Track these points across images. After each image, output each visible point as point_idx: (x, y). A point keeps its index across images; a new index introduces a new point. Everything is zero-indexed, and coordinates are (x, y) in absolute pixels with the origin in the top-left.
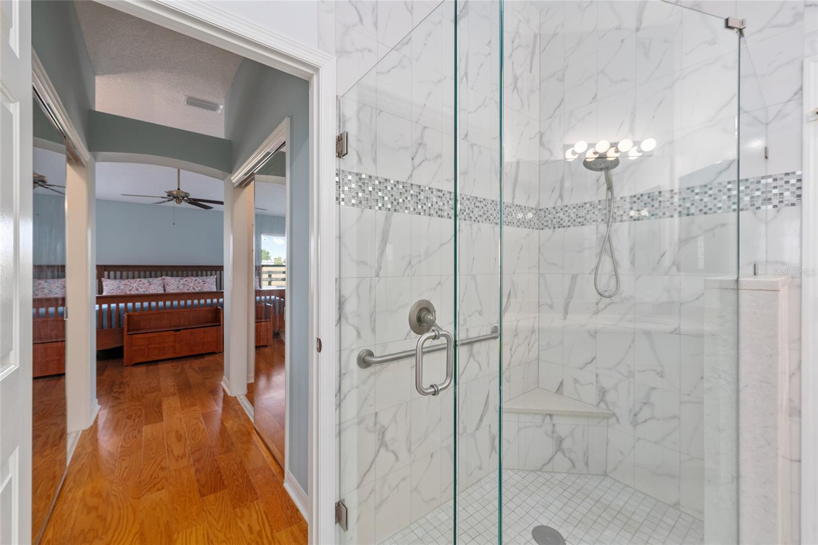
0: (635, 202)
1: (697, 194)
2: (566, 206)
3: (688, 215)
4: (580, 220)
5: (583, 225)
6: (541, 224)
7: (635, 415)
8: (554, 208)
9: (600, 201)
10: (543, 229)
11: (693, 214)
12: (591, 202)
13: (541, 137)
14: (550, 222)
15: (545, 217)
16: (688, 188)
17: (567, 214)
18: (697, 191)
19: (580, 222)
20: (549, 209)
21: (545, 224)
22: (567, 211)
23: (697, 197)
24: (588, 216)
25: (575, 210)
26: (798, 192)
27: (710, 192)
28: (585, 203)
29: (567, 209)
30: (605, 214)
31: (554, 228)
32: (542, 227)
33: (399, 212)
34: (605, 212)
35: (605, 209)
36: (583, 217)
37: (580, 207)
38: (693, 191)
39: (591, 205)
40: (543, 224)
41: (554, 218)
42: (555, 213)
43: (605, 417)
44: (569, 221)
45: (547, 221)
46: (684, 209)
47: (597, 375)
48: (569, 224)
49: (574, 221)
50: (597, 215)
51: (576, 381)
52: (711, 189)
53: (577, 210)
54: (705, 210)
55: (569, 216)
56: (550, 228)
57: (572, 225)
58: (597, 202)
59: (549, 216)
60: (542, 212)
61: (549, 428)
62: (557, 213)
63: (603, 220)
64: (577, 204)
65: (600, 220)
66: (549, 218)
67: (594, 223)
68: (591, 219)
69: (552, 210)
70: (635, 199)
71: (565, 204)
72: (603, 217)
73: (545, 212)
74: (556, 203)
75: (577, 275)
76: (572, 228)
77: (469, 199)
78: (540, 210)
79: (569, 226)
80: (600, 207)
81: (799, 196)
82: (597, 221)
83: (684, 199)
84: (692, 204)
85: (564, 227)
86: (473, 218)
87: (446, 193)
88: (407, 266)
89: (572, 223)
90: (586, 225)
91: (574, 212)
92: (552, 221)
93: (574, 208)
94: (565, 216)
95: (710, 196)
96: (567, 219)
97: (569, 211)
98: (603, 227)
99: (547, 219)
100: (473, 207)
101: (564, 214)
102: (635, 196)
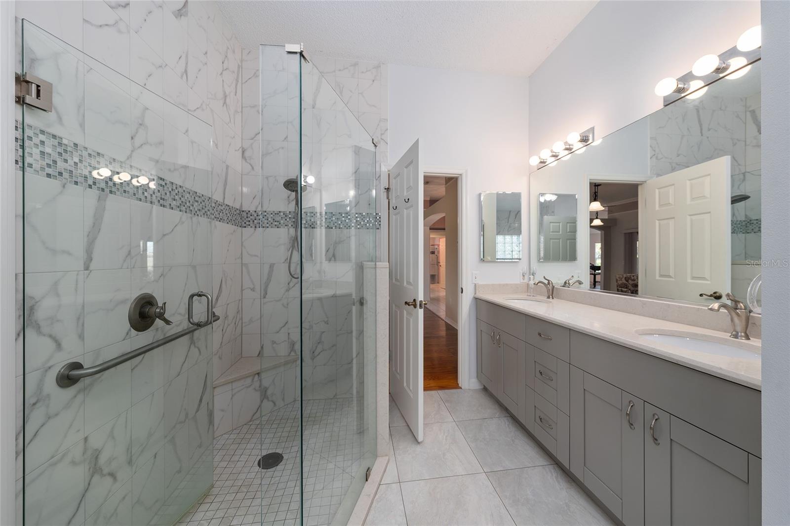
0: (312, 216)
1: (343, 217)
2: (265, 212)
3: (339, 228)
4: (276, 223)
5: (278, 227)
6: (243, 223)
7: (313, 352)
8: (255, 212)
9: (290, 212)
10: (245, 227)
11: (342, 228)
12: (284, 212)
13: (243, 152)
14: (251, 222)
15: (247, 217)
16: (340, 213)
17: (266, 218)
18: (343, 215)
19: (276, 225)
20: (251, 212)
21: (247, 223)
22: (266, 215)
23: (343, 219)
24: (282, 222)
25: (272, 216)
26: (380, 223)
27: (349, 217)
28: (280, 212)
29: (265, 214)
30: (294, 222)
31: (256, 227)
32: (245, 225)
33: (115, 194)
34: (294, 220)
35: (294, 218)
36: (278, 222)
37: (276, 214)
38: (342, 215)
39: (284, 214)
40: (245, 223)
41: (255, 219)
42: (255, 215)
43: (294, 362)
44: (268, 223)
45: (249, 221)
46: (337, 224)
47: (289, 334)
48: (268, 225)
49: (272, 223)
50: (288, 221)
51: (274, 342)
52: (349, 215)
53: (274, 216)
54: (347, 226)
55: (268, 220)
56: (251, 227)
57: (270, 227)
58: (288, 212)
59: (251, 217)
60: (244, 214)
61: (257, 384)
62: (257, 215)
63: (292, 226)
64: (274, 212)
65: (290, 225)
66: (251, 219)
67: (286, 227)
68: (284, 223)
69: (253, 213)
70: (312, 215)
71: (264, 210)
72: (292, 224)
73: (247, 213)
74: (257, 208)
75: (274, 264)
76: (269, 229)
77: (189, 193)
78: (243, 211)
79: (268, 227)
80: (290, 216)
81: (380, 225)
82: (288, 225)
83: (338, 219)
84: (341, 223)
85: (263, 227)
86: (193, 212)
87: (168, 182)
88: (127, 257)
89: (270, 225)
90: (280, 227)
91: (272, 217)
92: (253, 221)
93: (272, 214)
94: (264, 219)
95: (349, 219)
96: (266, 221)
97: (267, 215)
98: (292, 231)
99: (249, 219)
100: (193, 201)
101: (263, 217)
102: (312, 213)
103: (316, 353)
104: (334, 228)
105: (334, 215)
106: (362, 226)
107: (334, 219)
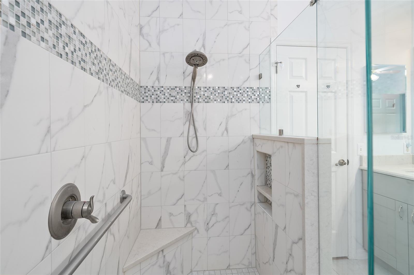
0: (206, 91)
1: (235, 91)
2: (162, 87)
3: (231, 102)
4: (172, 98)
5: (174, 102)
6: (141, 98)
7: (208, 224)
8: (153, 87)
9: (185, 87)
10: (143, 102)
11: (234, 102)
12: (180, 87)
13: (141, 29)
14: (149, 97)
15: (145, 93)
16: (231, 88)
17: (162, 93)
18: (235, 90)
19: (172, 100)
20: (149, 87)
21: (145, 98)
22: (162, 91)
23: (235, 93)
24: (178, 97)
25: (168, 91)
26: (269, 97)
27: (240, 91)
28: (176, 87)
29: (162, 89)
30: (189, 97)
31: (153, 102)
32: (143, 100)
34: (189, 95)
35: (189, 93)
36: (174, 96)
37: (172, 89)
38: (233, 90)
39: (180, 89)
40: (143, 98)
41: (153, 95)
42: (153, 91)
43: (190, 234)
44: (164, 98)
45: (147, 96)
46: (230, 98)
47: (185, 206)
48: (165, 100)
49: (168, 98)
50: (184, 96)
51: (171, 214)
52: (240, 90)
53: (170, 91)
54: (239, 100)
55: (164, 95)
56: (149, 102)
58: (184, 87)
59: (149, 93)
60: (142, 89)
61: (161, 260)
62: (155, 91)
63: (187, 100)
64: (170, 87)
65: (185, 100)
66: (149, 94)
67: (182, 102)
68: (180, 98)
69: (151, 89)
70: (206, 89)
71: (161, 85)
72: (188, 98)
73: (145, 89)
74: (154, 84)
75: (171, 138)
76: (166, 104)
77: (106, 60)
78: (141, 87)
79: (165, 102)
80: (185, 91)
81: (270, 99)
82: (184, 100)
83: (230, 93)
84: (233, 97)
85: (161, 102)
89: (166, 100)
90: (176, 102)
91: (168, 93)
92: (151, 96)
93: (168, 89)
94: (161, 94)
95: (240, 93)
96: (163, 96)
97: (164, 91)
98: (188, 105)
99: (147, 94)
100: (109, 69)
101: (160, 93)
102: (206, 88)
103: (210, 224)
104: (226, 102)
105: (226, 90)
106: (253, 100)
107: (226, 93)
